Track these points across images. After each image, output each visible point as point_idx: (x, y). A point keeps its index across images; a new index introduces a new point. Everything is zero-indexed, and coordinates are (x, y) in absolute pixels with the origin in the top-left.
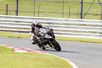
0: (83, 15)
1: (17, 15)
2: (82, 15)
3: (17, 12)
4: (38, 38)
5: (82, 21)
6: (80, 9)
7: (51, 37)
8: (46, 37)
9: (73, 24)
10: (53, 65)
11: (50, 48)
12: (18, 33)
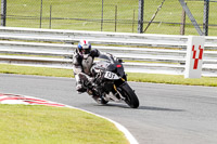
0: (145, 26)
1: (4, 25)
2: (142, 26)
3: (4, 19)
4: (90, 79)
5: (143, 38)
6: (138, 12)
7: (116, 77)
8: (106, 76)
9: (123, 45)
10: (80, 131)
11: (116, 101)
12: (6, 63)
